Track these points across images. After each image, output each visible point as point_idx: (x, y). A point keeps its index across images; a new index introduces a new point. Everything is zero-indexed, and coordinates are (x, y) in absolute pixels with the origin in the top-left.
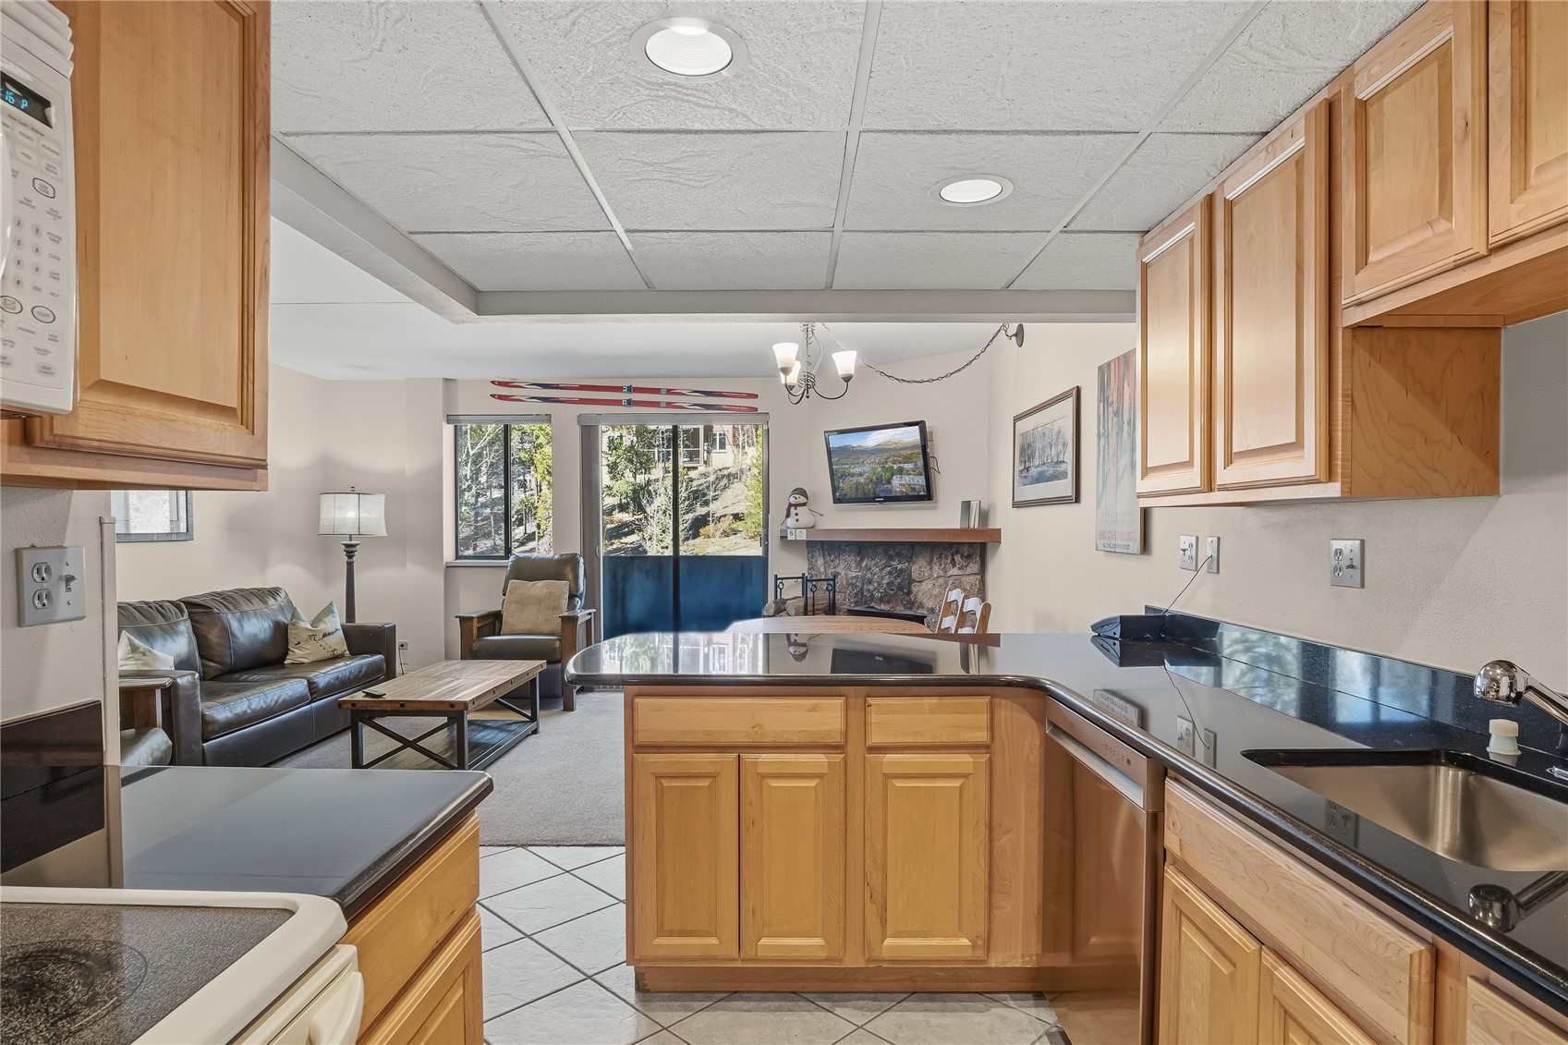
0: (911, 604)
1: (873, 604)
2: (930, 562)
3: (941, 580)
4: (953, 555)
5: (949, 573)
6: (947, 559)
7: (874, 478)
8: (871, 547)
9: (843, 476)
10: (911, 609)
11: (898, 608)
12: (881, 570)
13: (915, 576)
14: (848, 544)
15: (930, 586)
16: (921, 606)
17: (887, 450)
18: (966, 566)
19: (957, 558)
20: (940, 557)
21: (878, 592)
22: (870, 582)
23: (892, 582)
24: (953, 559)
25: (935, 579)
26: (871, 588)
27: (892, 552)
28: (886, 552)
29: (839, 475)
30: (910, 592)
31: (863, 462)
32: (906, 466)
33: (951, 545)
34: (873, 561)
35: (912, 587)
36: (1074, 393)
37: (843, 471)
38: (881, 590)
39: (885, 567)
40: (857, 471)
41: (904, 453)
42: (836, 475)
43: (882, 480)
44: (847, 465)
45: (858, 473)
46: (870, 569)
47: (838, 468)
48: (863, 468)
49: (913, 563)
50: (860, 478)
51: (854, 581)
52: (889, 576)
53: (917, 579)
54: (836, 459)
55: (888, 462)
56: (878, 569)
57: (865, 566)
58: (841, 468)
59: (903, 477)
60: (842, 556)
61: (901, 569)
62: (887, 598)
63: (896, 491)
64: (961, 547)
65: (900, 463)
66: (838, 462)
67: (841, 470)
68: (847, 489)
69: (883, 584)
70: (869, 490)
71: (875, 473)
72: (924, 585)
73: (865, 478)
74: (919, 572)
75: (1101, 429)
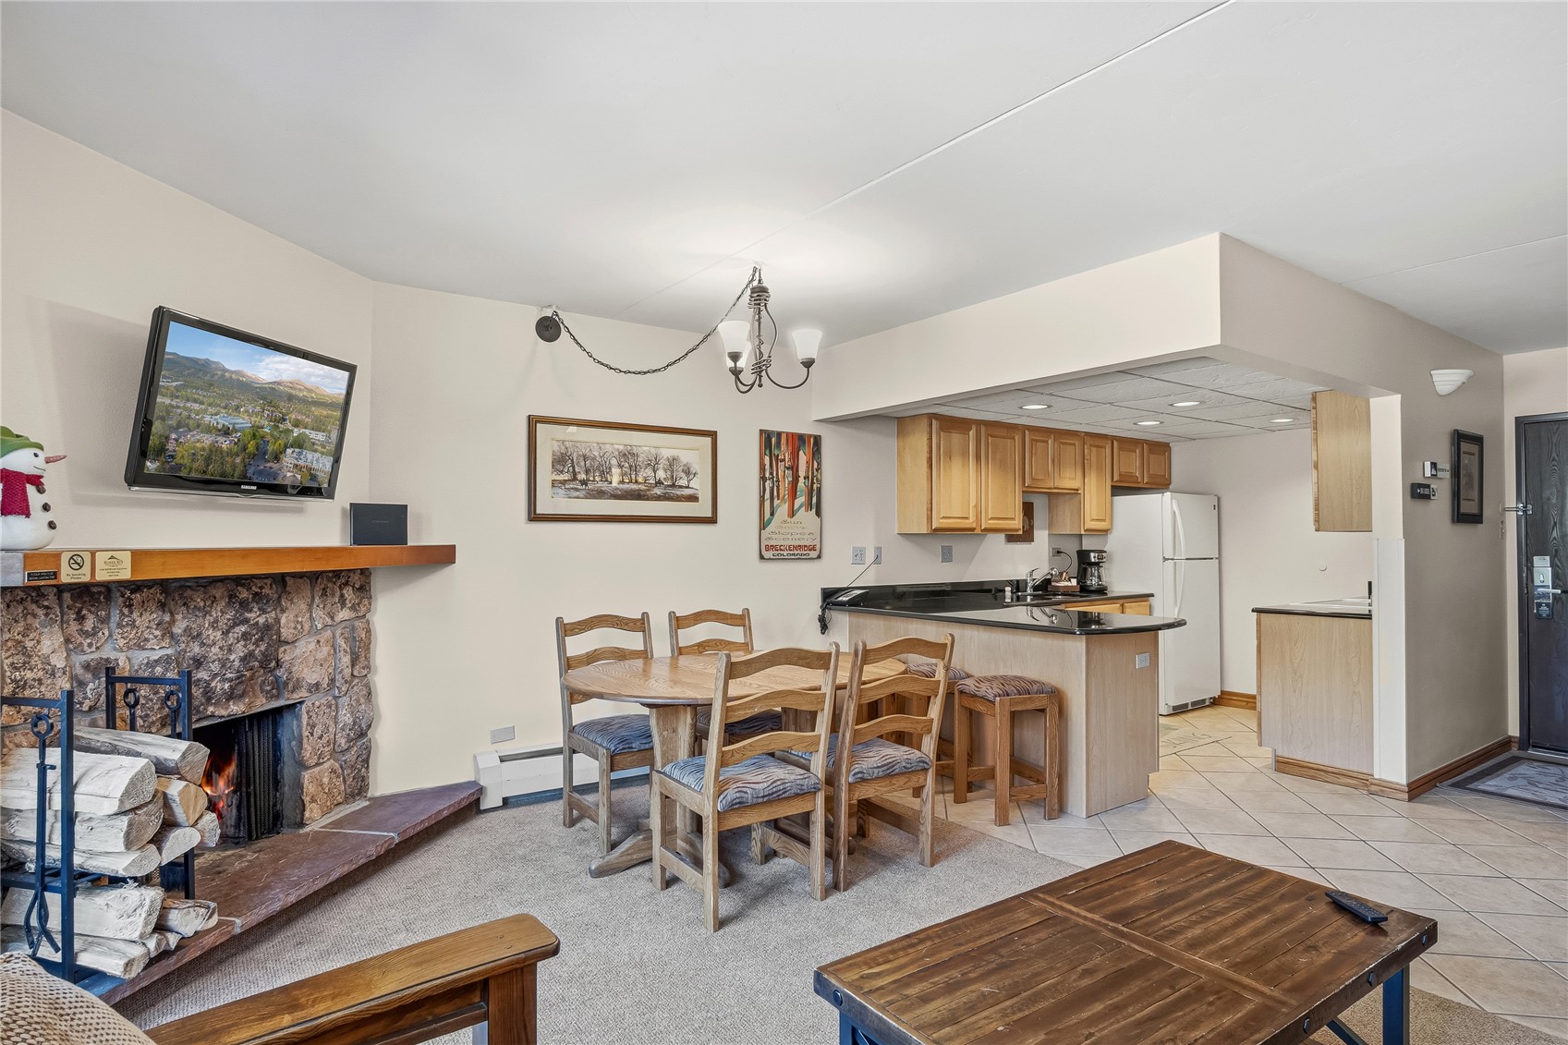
0: (280, 687)
2: (310, 606)
3: (328, 633)
4: (340, 588)
5: (337, 619)
6: (333, 595)
7: (251, 447)
8: (192, 589)
9: (182, 426)
10: (277, 697)
11: (258, 702)
12: (225, 633)
13: (286, 633)
14: (137, 586)
15: (312, 646)
16: (298, 684)
17: (290, 398)
18: (358, 604)
19: (348, 592)
20: (324, 593)
21: (224, 680)
22: (198, 662)
23: (251, 654)
24: (342, 596)
25: (318, 632)
26: (204, 675)
27: (244, 594)
28: (231, 597)
29: (173, 422)
30: (278, 663)
31: (237, 408)
32: (313, 435)
33: (337, 574)
34: (208, 617)
35: (280, 656)
36: (713, 435)
37: (185, 413)
38: (229, 675)
39: (233, 627)
40: (218, 423)
41: (317, 411)
42: (163, 419)
43: (265, 453)
44: (202, 403)
45: (220, 427)
46: (198, 635)
47: (172, 406)
48: (233, 421)
49: (283, 611)
50: (221, 439)
51: (159, 670)
52: (242, 643)
53: (290, 638)
54: (174, 384)
55: (284, 420)
56: (219, 633)
57: (185, 630)
58: (179, 407)
59: (300, 453)
60: (115, 618)
61: (264, 624)
62: (241, 687)
63: (285, 476)
64: (351, 574)
65: (306, 428)
66: (178, 391)
67: (179, 411)
68: (183, 456)
69: (234, 661)
70: (234, 466)
71: (254, 435)
72: (301, 644)
73: (231, 441)
74: (293, 625)
75: (767, 475)
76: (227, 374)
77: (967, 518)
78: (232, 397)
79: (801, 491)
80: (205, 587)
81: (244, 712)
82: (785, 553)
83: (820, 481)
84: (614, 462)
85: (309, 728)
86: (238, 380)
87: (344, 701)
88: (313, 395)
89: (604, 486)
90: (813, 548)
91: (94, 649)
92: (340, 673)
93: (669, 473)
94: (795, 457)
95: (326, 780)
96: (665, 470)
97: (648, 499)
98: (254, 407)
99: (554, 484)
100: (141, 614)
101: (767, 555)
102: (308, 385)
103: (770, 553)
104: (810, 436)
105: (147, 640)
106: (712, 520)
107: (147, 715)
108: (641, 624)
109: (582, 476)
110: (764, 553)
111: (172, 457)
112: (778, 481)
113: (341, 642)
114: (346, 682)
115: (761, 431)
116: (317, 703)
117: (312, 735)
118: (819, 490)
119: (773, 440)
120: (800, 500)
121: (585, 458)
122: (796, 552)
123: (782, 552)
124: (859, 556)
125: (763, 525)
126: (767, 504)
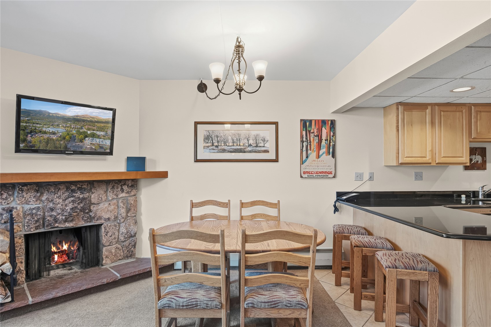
0: (91, 219)
1: (57, 225)
2: (106, 192)
3: (115, 201)
4: (121, 186)
5: (120, 196)
6: (117, 188)
7: (67, 137)
8: (51, 185)
9: (33, 132)
10: (90, 222)
11: (81, 223)
12: (64, 200)
13: (93, 201)
14: (25, 184)
15: (107, 205)
16: (100, 218)
17: (84, 121)
18: (131, 192)
19: (125, 188)
20: (113, 187)
21: (63, 215)
22: (52, 210)
23: (76, 207)
24: (122, 189)
25: (109, 201)
26: (54, 213)
27: (73, 187)
28: (68, 188)
29: (29, 131)
30: (90, 211)
31: (58, 125)
32: (98, 133)
33: (120, 181)
34: (56, 195)
35: (91, 208)
36: (276, 124)
37: (33, 128)
38: (65, 214)
39: (68, 198)
40: (49, 130)
41: (98, 125)
42: (24, 130)
43: (75, 140)
44: (40, 124)
45: (50, 132)
46: (52, 201)
47: (27, 126)
48: (57, 130)
49: (92, 193)
50: (52, 136)
51: (34, 211)
52: (72, 203)
53: (96, 202)
54: (27, 119)
55: (82, 128)
56: (61, 200)
57: (46, 199)
58: (30, 126)
59: (93, 139)
60: (16, 194)
61: (82, 198)
62: (71, 218)
63: (87, 147)
64: (127, 181)
65: (94, 131)
66: (28, 121)
67: (30, 127)
68: (35, 142)
69: (67, 209)
70: (61, 144)
71: (68, 134)
72: (101, 205)
73: (57, 136)
74: (97, 198)
75: (304, 139)
76: (51, 114)
77: (425, 157)
78: (55, 122)
79: (324, 146)
80: (56, 185)
81: (73, 226)
82: (314, 175)
83: (335, 142)
84: (230, 138)
85: (105, 233)
86: (57, 116)
87: (123, 225)
88: (95, 119)
89: (226, 148)
90: (331, 173)
91: (6, 204)
92: (120, 215)
93: (255, 141)
94: (320, 131)
95: (113, 251)
96: (253, 140)
97: (245, 152)
98: (66, 124)
99: (204, 147)
100: (27, 193)
101: (306, 176)
102: (92, 116)
103: (306, 175)
104: (329, 120)
105: (30, 201)
106: (276, 160)
107: (29, 226)
108: (226, 205)
109: (216, 144)
110: (303, 175)
111: (30, 142)
112: (310, 142)
113: (122, 205)
114: (123, 218)
115: (301, 120)
116: (109, 225)
117: (107, 235)
118: (334, 146)
119: (308, 124)
120: (323, 150)
121: (217, 137)
122: (320, 175)
123: (312, 175)
124: (359, 177)
125: (302, 162)
126: (304, 153)
